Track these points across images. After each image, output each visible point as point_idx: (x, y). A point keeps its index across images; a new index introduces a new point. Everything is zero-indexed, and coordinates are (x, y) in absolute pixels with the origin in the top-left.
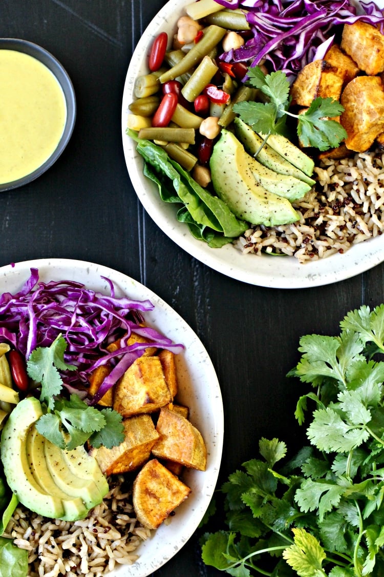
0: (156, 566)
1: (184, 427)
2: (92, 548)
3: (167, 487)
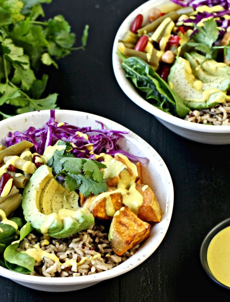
0: (125, 268)
1: (147, 190)
2: (80, 258)
3: (134, 222)
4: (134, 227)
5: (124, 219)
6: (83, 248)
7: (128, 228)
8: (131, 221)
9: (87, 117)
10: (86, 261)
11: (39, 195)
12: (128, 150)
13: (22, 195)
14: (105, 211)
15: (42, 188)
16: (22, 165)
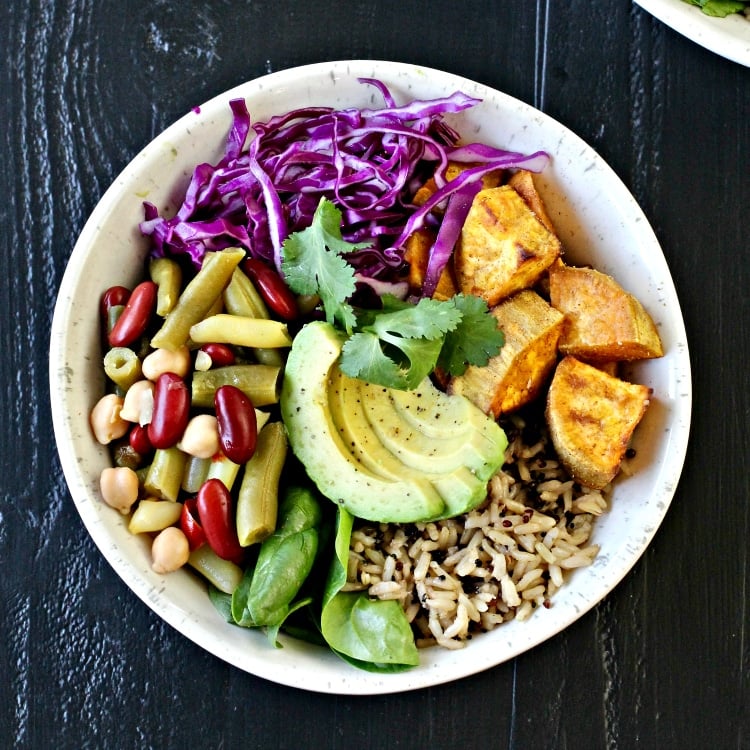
0: (637, 549)
1: (602, 285)
3: (606, 397)
4: (612, 414)
5: (579, 400)
6: (508, 524)
7: (599, 424)
8: (597, 398)
9: (332, 76)
12: (478, 130)
13: (282, 422)
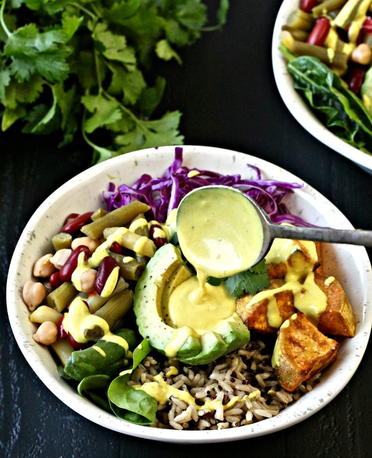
0: (299, 415)
1: (333, 285)
2: (228, 397)
3: (313, 338)
4: (313, 347)
5: (298, 334)
6: (233, 381)
7: (303, 349)
8: (308, 337)
9: (234, 158)
10: (237, 402)
11: (161, 292)
12: (300, 213)
13: (134, 292)
14: (267, 319)
15: (166, 280)
16: (134, 244)
